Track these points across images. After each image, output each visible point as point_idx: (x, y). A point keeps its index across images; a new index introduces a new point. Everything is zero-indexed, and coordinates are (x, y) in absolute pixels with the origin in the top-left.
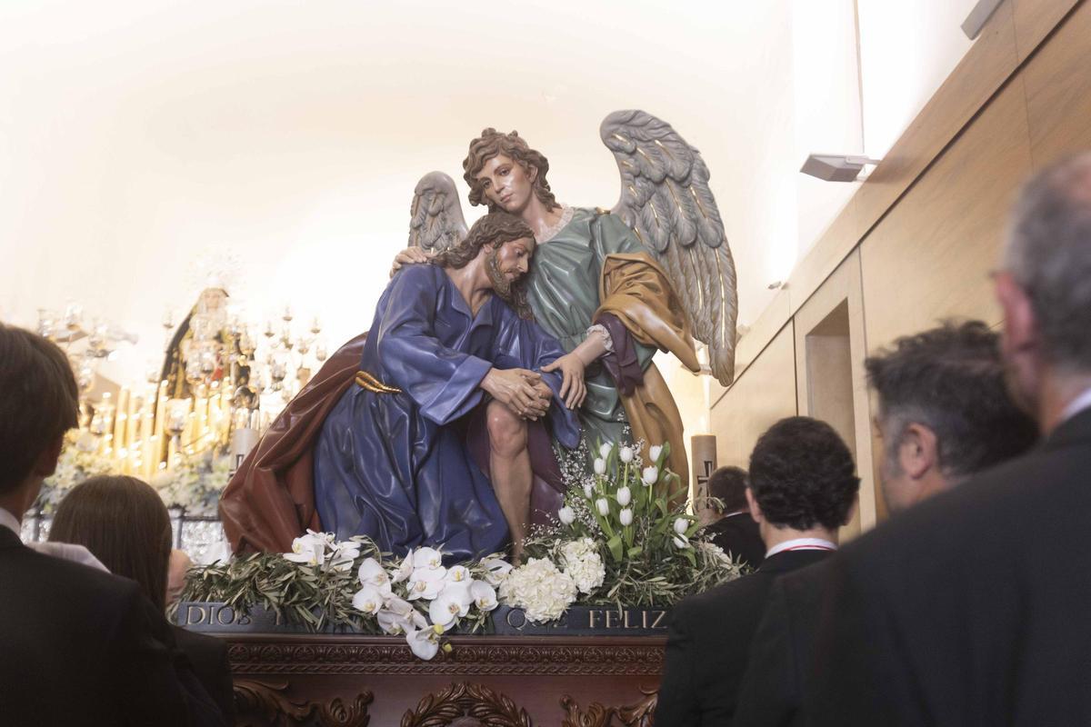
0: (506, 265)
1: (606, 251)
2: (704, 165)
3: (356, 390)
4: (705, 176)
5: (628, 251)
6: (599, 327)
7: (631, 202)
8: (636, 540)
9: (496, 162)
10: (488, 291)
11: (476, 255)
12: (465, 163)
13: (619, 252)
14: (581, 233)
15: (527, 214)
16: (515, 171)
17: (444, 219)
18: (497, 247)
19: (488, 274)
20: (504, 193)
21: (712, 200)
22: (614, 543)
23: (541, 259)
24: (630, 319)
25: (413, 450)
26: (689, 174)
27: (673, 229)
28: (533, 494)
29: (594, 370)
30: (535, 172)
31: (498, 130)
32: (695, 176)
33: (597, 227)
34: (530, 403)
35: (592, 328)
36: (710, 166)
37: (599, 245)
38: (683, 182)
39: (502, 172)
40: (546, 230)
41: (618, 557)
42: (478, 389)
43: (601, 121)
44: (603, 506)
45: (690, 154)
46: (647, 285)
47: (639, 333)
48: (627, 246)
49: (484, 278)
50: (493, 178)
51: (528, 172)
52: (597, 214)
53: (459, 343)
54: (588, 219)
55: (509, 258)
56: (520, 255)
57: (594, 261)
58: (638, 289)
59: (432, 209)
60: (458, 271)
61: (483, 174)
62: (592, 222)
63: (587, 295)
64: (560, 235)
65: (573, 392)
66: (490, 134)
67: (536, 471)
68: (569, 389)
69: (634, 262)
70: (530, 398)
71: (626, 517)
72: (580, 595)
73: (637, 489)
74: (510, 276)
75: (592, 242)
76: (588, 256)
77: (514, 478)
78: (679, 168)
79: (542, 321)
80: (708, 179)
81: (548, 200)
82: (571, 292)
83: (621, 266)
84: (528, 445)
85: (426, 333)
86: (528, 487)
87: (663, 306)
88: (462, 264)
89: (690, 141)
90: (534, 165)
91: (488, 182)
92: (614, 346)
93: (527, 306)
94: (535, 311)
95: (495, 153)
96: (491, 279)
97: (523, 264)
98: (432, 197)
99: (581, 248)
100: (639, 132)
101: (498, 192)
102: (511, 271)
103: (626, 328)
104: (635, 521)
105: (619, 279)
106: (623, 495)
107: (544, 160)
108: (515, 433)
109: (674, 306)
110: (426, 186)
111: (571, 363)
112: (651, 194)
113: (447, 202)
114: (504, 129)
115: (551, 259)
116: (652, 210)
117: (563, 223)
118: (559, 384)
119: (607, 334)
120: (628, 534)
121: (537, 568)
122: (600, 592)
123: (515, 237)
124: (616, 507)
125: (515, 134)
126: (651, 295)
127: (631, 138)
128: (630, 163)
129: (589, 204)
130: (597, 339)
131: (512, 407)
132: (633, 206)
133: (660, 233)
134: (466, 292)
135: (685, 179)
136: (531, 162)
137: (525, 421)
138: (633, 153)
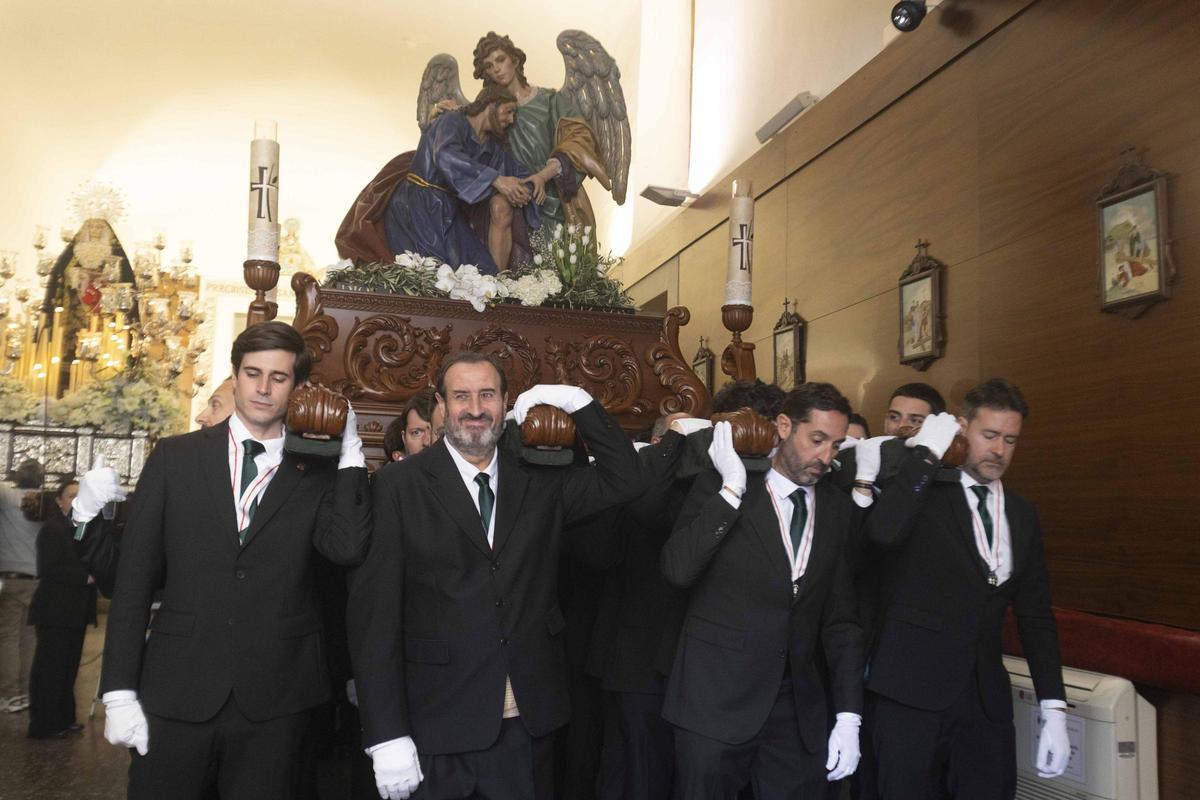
0: (501, 118)
1: (558, 116)
2: (617, 69)
3: (408, 184)
4: (618, 76)
5: (573, 116)
6: (555, 160)
7: (571, 87)
8: (576, 274)
9: (496, 54)
10: (488, 133)
11: (484, 109)
12: (475, 52)
13: (567, 116)
14: (544, 103)
15: (510, 88)
16: (508, 61)
17: (447, 86)
18: (498, 106)
19: (490, 121)
20: (500, 74)
21: (621, 91)
22: (566, 273)
23: (520, 117)
24: (573, 156)
25: (444, 223)
26: (609, 74)
27: (596, 106)
28: (512, 254)
29: (551, 185)
30: (518, 62)
31: (497, 33)
32: (612, 76)
33: (554, 101)
34: (519, 195)
35: (550, 160)
36: (621, 70)
37: (554, 111)
38: (604, 78)
39: (500, 60)
40: (523, 99)
41: (568, 280)
42: (491, 186)
43: (558, 34)
44: (561, 253)
45: (610, 62)
46: (584, 138)
47: (579, 165)
48: (572, 113)
49: (488, 123)
50: (494, 63)
51: (514, 62)
52: (553, 92)
53: (476, 157)
54: (548, 95)
55: (504, 113)
56: (509, 112)
57: (550, 121)
58: (579, 139)
59: (439, 78)
60: (473, 118)
61: (486, 60)
62: (551, 98)
63: (545, 140)
64: (530, 103)
65: (541, 196)
66: (492, 35)
67: (515, 240)
68: (538, 193)
69: (577, 123)
70: (521, 193)
71: (573, 259)
72: (550, 296)
73: (580, 246)
74: (503, 125)
75: (550, 109)
76: (547, 117)
77: (503, 241)
78: (602, 68)
79: (517, 155)
80: (619, 78)
81: (523, 81)
82: (536, 138)
83: (568, 125)
84: (512, 225)
85: (462, 151)
86: (509, 249)
87: (592, 150)
88: (475, 114)
89: (611, 53)
90: (519, 57)
91: (490, 65)
92: (563, 172)
93: (509, 145)
94: (514, 148)
95: (496, 49)
96: (492, 125)
97: (511, 118)
98: (440, 70)
99: (543, 113)
100: (581, 44)
101: (497, 72)
102: (504, 121)
103: (571, 161)
104: (577, 264)
105: (567, 133)
106: (573, 247)
107: (525, 56)
108: (508, 215)
109: (598, 152)
110: (437, 62)
111: (538, 179)
112: (583, 83)
113: (451, 74)
114: (501, 33)
115: (525, 117)
116: (584, 94)
117: (532, 96)
118: (533, 189)
119: (559, 164)
120: (573, 268)
121: (527, 280)
122: (560, 295)
123: (508, 100)
124: (568, 254)
125: (507, 37)
126: (586, 144)
127: (575, 47)
128: (573, 63)
129: (549, 86)
130: (554, 166)
131: (510, 199)
132: (571, 89)
133: (586, 108)
134: (477, 132)
135: (605, 77)
136: (516, 55)
137: (514, 208)
138: (575, 57)
